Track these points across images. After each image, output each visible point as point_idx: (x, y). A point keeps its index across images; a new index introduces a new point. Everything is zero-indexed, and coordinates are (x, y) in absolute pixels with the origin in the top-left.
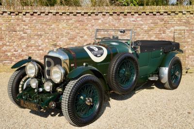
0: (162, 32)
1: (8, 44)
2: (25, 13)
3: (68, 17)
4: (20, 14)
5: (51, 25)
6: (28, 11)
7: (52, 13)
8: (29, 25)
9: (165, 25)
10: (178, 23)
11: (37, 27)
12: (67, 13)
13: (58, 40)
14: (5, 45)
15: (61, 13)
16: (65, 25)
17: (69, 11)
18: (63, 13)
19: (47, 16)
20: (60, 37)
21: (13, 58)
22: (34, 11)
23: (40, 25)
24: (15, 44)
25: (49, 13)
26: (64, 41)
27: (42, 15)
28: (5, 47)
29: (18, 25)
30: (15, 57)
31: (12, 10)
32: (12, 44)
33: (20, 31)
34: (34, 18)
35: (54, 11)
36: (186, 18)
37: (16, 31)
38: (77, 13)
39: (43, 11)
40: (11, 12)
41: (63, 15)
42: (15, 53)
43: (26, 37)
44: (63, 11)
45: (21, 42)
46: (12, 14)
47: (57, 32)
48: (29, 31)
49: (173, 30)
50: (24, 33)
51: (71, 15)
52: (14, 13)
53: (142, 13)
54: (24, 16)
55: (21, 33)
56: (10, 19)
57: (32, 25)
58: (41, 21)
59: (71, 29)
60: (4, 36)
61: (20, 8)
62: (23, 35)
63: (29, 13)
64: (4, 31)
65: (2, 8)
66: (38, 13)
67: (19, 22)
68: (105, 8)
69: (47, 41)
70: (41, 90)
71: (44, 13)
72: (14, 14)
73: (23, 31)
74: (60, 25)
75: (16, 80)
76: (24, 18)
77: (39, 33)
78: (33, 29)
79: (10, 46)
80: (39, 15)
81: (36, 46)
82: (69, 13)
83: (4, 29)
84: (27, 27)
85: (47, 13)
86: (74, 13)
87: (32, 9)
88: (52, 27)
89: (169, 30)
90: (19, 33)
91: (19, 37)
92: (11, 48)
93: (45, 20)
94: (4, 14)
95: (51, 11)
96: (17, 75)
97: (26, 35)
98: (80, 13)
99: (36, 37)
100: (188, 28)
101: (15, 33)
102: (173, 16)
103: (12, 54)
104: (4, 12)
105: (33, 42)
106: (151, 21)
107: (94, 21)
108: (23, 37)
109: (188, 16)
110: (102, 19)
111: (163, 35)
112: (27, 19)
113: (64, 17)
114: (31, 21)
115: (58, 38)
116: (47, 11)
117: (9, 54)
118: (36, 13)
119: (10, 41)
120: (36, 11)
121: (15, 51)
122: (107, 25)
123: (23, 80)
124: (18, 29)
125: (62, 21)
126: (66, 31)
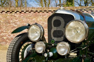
1: (4, 31)
2: (16, 12)
3: (43, 14)
4: (13, 12)
5: (33, 19)
6: (18, 10)
7: (33, 11)
8: (19, 19)
11: (24, 20)
12: (43, 11)
14: (3, 32)
15: (39, 11)
16: (41, 19)
17: (44, 10)
18: (40, 11)
19: (30, 13)
21: (7, 40)
22: (22, 10)
24: (9, 31)
25: (31, 11)
27: (27, 13)
28: (2, 33)
29: (12, 19)
30: (9, 40)
31: (8, 10)
32: (7, 31)
33: (13, 23)
34: (22, 14)
35: (35, 10)
37: (10, 23)
38: (49, 11)
39: (27, 10)
40: (7, 11)
41: (40, 12)
42: (9, 37)
43: (16, 27)
44: (40, 10)
46: (8, 13)
48: (18, 23)
50: (15, 24)
51: (45, 12)
52: (9, 11)
53: (89, 10)
54: (16, 14)
55: (13, 24)
56: (6, 15)
57: (21, 19)
58: (27, 16)
59: (45, 21)
60: (2, 26)
61: (13, 8)
62: (15, 25)
63: (18, 11)
64: (2, 23)
65: (2, 9)
66: (25, 11)
67: (12, 17)
68: (66, 8)
70: (51, 54)
71: (28, 11)
72: (10, 13)
73: (14, 23)
74: (38, 19)
75: (16, 46)
76: (16, 15)
77: (25, 24)
78: (21, 21)
79: (6, 33)
80: (25, 12)
82: (44, 11)
83: (2, 22)
84: (17, 20)
85: (30, 11)
86: (47, 11)
87: (21, 9)
88: (33, 20)
90: (12, 24)
91: (12, 27)
92: (6, 34)
93: (28, 16)
94: (3, 13)
95: (32, 10)
96: (17, 40)
97: (16, 25)
98: (50, 11)
101: (9, 24)
103: (7, 38)
104: (3, 11)
108: (14, 27)
112: (18, 15)
113: (41, 13)
114: (20, 17)
116: (30, 10)
117: (5, 38)
118: (23, 11)
119: (6, 29)
120: (23, 10)
121: (9, 36)
123: (23, 47)
124: (11, 21)
125: (39, 16)
126: (42, 22)
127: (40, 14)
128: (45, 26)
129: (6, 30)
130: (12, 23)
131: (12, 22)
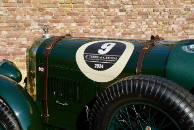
1: (92, 31)
13: (171, 21)
14: (88, 32)
20: (175, 16)
24: (104, 30)
26: (181, 23)
32: (100, 30)
33: (115, 7)
37: (107, 8)
43: (124, 18)
45: (114, 27)
47: (172, 8)
48: (129, 7)
50: (121, 11)
55: (117, 10)
62: (120, 14)
64: (88, 6)
69: (154, 23)
73: (119, 6)
77: (145, 10)
81: (137, 33)
83: (89, 4)
90: (112, 10)
91: (112, 18)
97: (124, 13)
99: (139, 17)
101: (106, 10)
105: (134, 27)
115: (172, 17)
119: (97, 24)
128: (191, 17)
129: (96, 28)
130: (112, 7)
131: (113, 3)
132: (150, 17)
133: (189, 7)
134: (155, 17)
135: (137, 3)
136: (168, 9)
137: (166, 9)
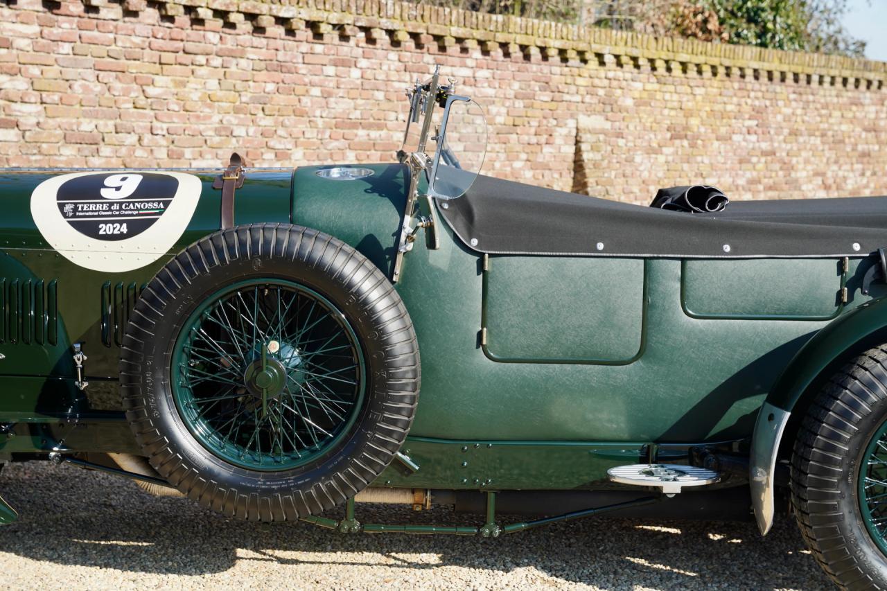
0: (543, 139)
5: (152, 82)
8: (35, 71)
9: (553, 105)
10: (588, 99)
12: (231, 17)
15: (208, 14)
16: (213, 84)
17: (245, 6)
18: (216, 13)
20: (188, 153)
23: (91, 75)
27: (107, 11)
36: (606, 82)
38: (278, 21)
48: (28, 113)
49: (574, 133)
57: (52, 72)
59: (237, 111)
77: (87, 126)
84: (21, 84)
88: (150, 91)
89: (564, 131)
100: (608, 125)
102: (575, 71)
106: (516, 86)
107: (330, 70)
109: (611, 75)
110: (363, 63)
111: (547, 149)
122: (380, 95)
125: (202, 59)
126: (216, 118)
127: (210, 35)
132: (106, 151)
133: (229, 121)
134: (123, 151)
135: (56, 97)
136: (165, 126)
137: (156, 124)
